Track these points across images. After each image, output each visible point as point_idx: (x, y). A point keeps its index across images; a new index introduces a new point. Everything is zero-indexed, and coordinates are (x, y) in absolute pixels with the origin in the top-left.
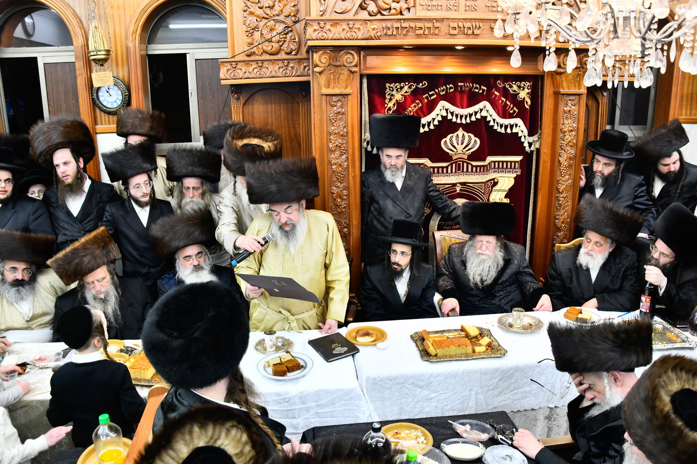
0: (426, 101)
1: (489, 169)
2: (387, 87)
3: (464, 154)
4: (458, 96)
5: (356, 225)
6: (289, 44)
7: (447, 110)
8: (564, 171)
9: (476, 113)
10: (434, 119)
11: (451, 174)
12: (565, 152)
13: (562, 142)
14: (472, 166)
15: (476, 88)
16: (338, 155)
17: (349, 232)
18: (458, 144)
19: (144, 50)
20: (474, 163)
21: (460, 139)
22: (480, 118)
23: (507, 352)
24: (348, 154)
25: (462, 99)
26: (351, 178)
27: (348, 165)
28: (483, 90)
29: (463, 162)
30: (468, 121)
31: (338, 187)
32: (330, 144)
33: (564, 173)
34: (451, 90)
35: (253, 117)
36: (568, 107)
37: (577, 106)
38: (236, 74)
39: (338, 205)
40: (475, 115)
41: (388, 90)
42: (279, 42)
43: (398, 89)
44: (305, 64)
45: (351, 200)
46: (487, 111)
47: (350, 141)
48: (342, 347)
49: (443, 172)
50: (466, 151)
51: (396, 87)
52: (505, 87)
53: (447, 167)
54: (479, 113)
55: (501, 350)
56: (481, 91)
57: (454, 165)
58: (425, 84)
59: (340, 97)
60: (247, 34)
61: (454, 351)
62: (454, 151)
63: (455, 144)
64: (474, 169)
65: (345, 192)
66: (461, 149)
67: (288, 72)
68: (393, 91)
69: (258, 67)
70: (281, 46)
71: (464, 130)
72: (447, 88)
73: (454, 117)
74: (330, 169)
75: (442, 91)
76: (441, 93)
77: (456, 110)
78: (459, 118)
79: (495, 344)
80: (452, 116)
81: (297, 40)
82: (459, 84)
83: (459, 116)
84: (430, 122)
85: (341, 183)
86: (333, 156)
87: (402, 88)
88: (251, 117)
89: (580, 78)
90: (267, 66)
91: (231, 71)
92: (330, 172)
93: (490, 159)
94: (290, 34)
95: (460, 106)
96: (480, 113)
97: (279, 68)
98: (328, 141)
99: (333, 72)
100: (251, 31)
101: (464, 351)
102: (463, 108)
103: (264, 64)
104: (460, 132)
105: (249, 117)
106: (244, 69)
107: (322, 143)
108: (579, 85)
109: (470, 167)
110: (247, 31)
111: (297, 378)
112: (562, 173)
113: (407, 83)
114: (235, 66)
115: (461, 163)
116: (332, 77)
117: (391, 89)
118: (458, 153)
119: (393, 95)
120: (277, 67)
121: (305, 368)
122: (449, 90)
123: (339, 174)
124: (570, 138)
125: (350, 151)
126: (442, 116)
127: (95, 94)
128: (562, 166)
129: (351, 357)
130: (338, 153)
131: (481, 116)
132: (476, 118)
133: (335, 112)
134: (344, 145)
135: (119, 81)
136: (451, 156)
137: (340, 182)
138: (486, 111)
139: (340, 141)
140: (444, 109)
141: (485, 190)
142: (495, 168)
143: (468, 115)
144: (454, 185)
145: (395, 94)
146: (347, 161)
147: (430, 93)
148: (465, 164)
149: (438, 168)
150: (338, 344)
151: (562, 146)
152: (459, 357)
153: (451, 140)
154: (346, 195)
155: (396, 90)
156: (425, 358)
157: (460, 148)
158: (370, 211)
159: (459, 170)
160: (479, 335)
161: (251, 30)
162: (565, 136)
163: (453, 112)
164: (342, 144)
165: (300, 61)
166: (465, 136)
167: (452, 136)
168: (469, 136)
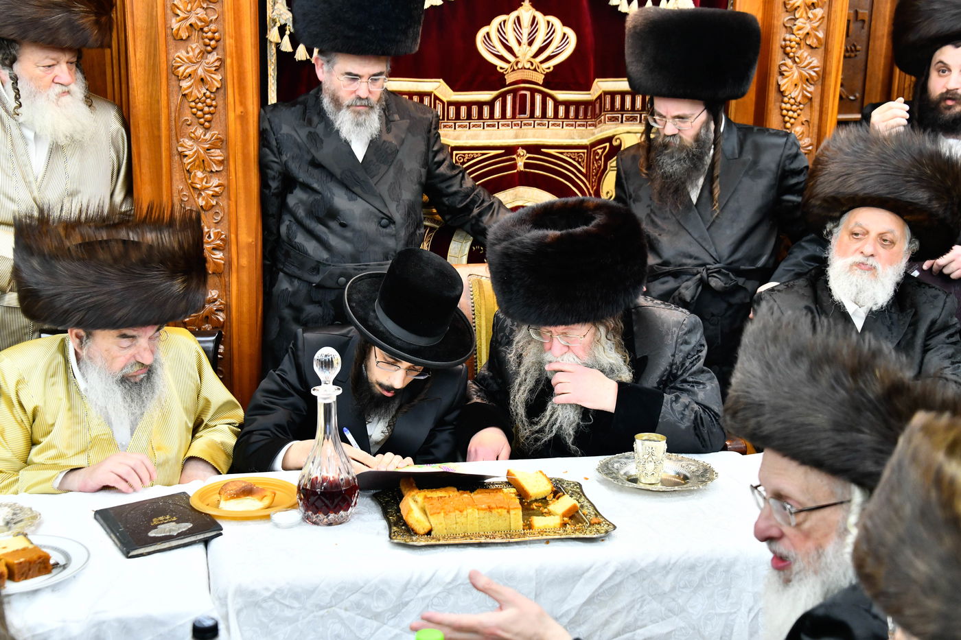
1: (597, 111)
3: (535, 70)
5: (249, 245)
8: (791, 113)
11: (502, 122)
12: (795, 62)
13: (788, 36)
14: (557, 103)
16: (197, 51)
17: (229, 263)
18: (520, 43)
20: (562, 95)
21: (526, 30)
23: (615, 527)
24: (224, 50)
26: (232, 116)
27: (223, 81)
29: (533, 92)
31: (196, 140)
32: (174, 20)
33: (790, 118)
39: (198, 189)
45: (233, 177)
47: (229, 16)
48: (177, 522)
49: (480, 117)
50: (542, 62)
53: (491, 104)
55: (599, 524)
57: (509, 98)
61: (476, 522)
62: (509, 62)
63: (513, 43)
64: (562, 109)
65: (217, 154)
66: (528, 58)
71: (536, 6)
74: (176, 88)
79: (585, 511)
85: (207, 129)
86: (182, 54)
92: (176, 99)
93: (602, 85)
98: (169, 12)
101: (501, 524)
104: (526, 12)
107: (151, 17)
109: (550, 104)
111: (35, 592)
112: (787, 119)
118: (520, 66)
121: (64, 567)
123: (200, 105)
124: (808, 28)
125: (229, 42)
128: (786, 99)
129: (201, 547)
130: (195, 46)
134: (213, 27)
136: (503, 75)
137: (203, 125)
139: (201, 13)
141: (588, 167)
142: (613, 109)
144: (510, 150)
146: (222, 69)
148: (538, 98)
149: (469, 105)
150: (172, 516)
151: (786, 46)
152: (487, 537)
153: (501, 31)
154: (221, 162)
156: (399, 540)
157: (525, 53)
158: (283, 206)
159: (523, 111)
160: (552, 494)
162: (795, 19)
164: (208, 23)
166: (537, 24)
167: (505, 21)
168: (548, 22)
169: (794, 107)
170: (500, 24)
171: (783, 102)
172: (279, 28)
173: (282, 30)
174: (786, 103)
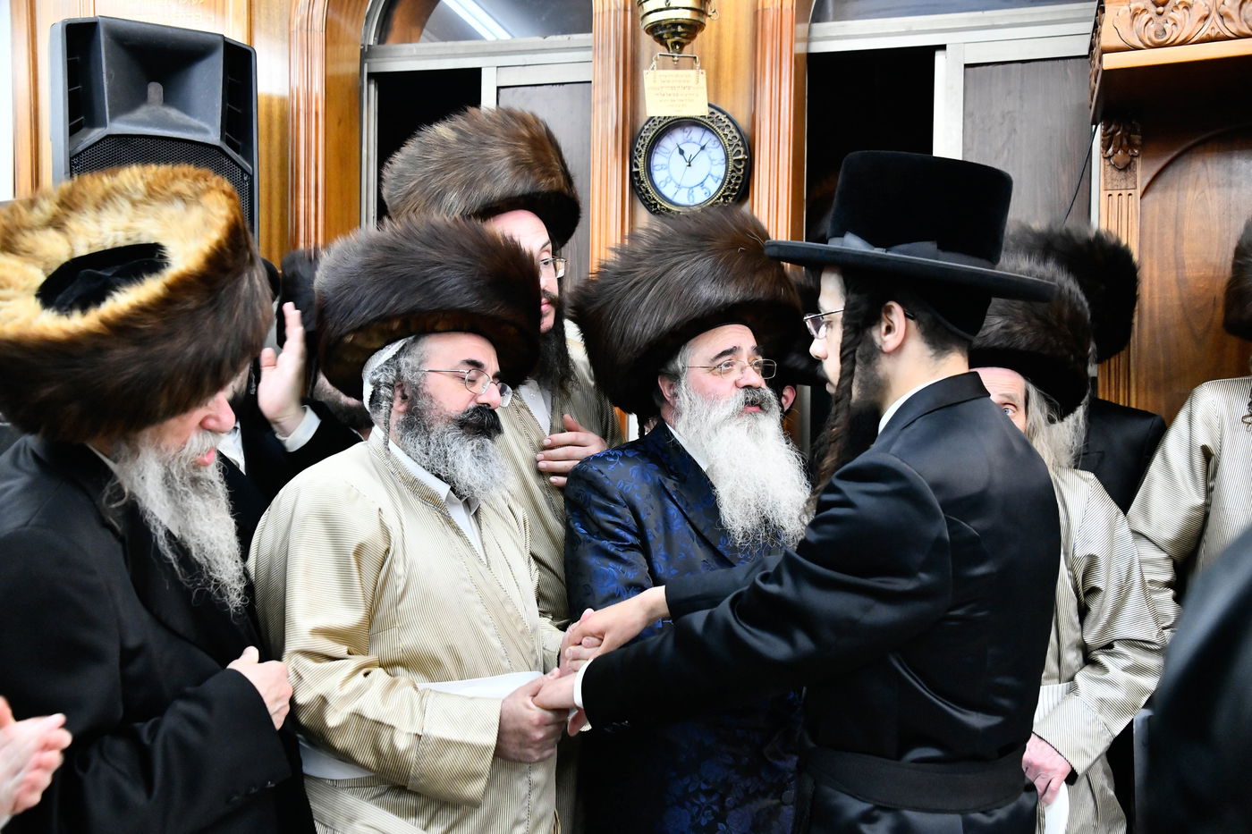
19: (802, 40)
35: (1178, 232)
38: (1168, 27)
88: (1169, 233)
91: (1145, 17)
105: (1162, 235)
106: (1199, 11)
127: (641, 160)
135: (722, 117)
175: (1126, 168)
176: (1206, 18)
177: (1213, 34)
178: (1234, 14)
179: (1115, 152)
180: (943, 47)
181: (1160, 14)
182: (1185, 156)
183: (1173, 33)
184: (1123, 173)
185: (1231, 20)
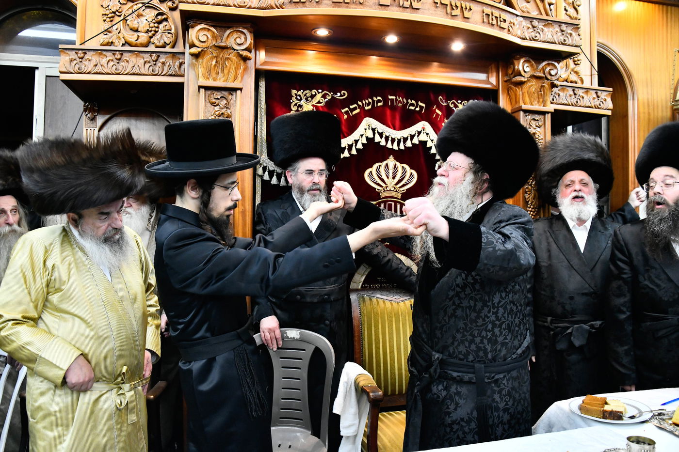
0: (346, 116)
2: (293, 94)
3: (396, 191)
4: (388, 112)
6: (161, 36)
7: (374, 130)
9: (412, 137)
10: (356, 141)
12: (531, 187)
15: (412, 105)
18: (388, 177)
21: (391, 171)
22: (418, 143)
25: (393, 118)
28: (421, 107)
29: (396, 202)
30: (402, 147)
34: (380, 104)
36: (532, 129)
37: (542, 128)
38: (83, 66)
40: (412, 139)
41: (294, 99)
42: (147, 32)
43: (308, 97)
44: (181, 61)
46: (427, 134)
50: (400, 187)
51: (305, 95)
52: (448, 106)
54: (416, 137)
56: (418, 109)
57: (382, 205)
58: (344, 94)
59: (225, 93)
60: (105, 18)
62: (382, 187)
63: (384, 177)
66: (392, 185)
67: (157, 68)
68: (300, 100)
69: (115, 60)
70: (151, 37)
71: (396, 159)
72: (373, 101)
73: (383, 138)
75: (367, 104)
76: (367, 108)
77: (385, 130)
78: (389, 142)
80: (381, 137)
81: (173, 31)
82: (390, 97)
83: (390, 139)
84: (352, 145)
87: (313, 97)
89: (544, 92)
90: (128, 59)
91: (75, 62)
94: (165, 23)
95: (391, 126)
96: (418, 136)
97: (145, 63)
99: (216, 57)
100: (110, 15)
102: (395, 130)
103: (123, 56)
104: (391, 161)
106: (94, 62)
108: (543, 101)
110: (105, 15)
113: (320, 91)
114: (82, 55)
115: (393, 203)
116: (214, 62)
117: (298, 98)
118: (388, 189)
119: (300, 106)
120: (142, 61)
122: (377, 105)
126: (367, 138)
131: (419, 141)
132: (412, 144)
133: (217, 113)
136: (379, 193)
138: (425, 133)
140: (370, 128)
143: (402, 140)
145: (304, 104)
147: (352, 107)
148: (398, 206)
153: (378, 171)
155: (305, 99)
157: (391, 183)
161: (111, 13)
163: (382, 132)
165: (174, 55)
166: (397, 168)
167: (380, 166)
168: (403, 167)
169: (533, 210)
170: (378, 167)
171: (528, 207)
172: (263, 168)
173: (265, 169)
174: (529, 208)
175: (93, 119)
176: (96, 65)
177: (99, 72)
178: (105, 65)
179: (88, 113)
180: (37, 68)
181: (81, 62)
182: (115, 117)
183: (84, 69)
184: (92, 122)
185: (105, 67)
